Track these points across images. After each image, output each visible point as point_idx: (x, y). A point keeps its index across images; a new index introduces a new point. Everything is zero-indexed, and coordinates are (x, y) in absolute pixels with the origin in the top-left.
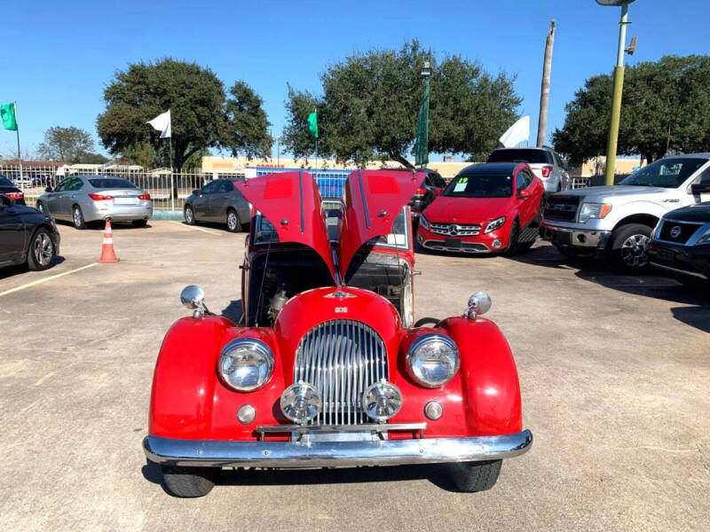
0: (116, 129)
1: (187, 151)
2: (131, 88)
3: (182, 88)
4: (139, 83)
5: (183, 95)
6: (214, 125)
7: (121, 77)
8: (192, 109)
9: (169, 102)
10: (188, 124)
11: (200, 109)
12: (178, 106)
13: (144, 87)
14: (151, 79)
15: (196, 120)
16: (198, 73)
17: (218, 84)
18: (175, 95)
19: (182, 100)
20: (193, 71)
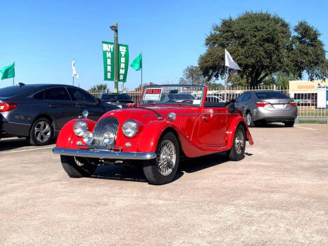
0: (210, 64)
1: (262, 76)
2: (222, 35)
3: (255, 31)
4: (227, 31)
5: (255, 36)
6: (278, 56)
7: (216, 28)
8: (261, 45)
9: (245, 42)
10: (257, 56)
11: (266, 45)
12: (251, 44)
13: (230, 33)
14: (234, 28)
15: (263, 53)
16: (268, 19)
17: (285, 25)
18: (249, 37)
19: (254, 40)
20: (265, 18)
